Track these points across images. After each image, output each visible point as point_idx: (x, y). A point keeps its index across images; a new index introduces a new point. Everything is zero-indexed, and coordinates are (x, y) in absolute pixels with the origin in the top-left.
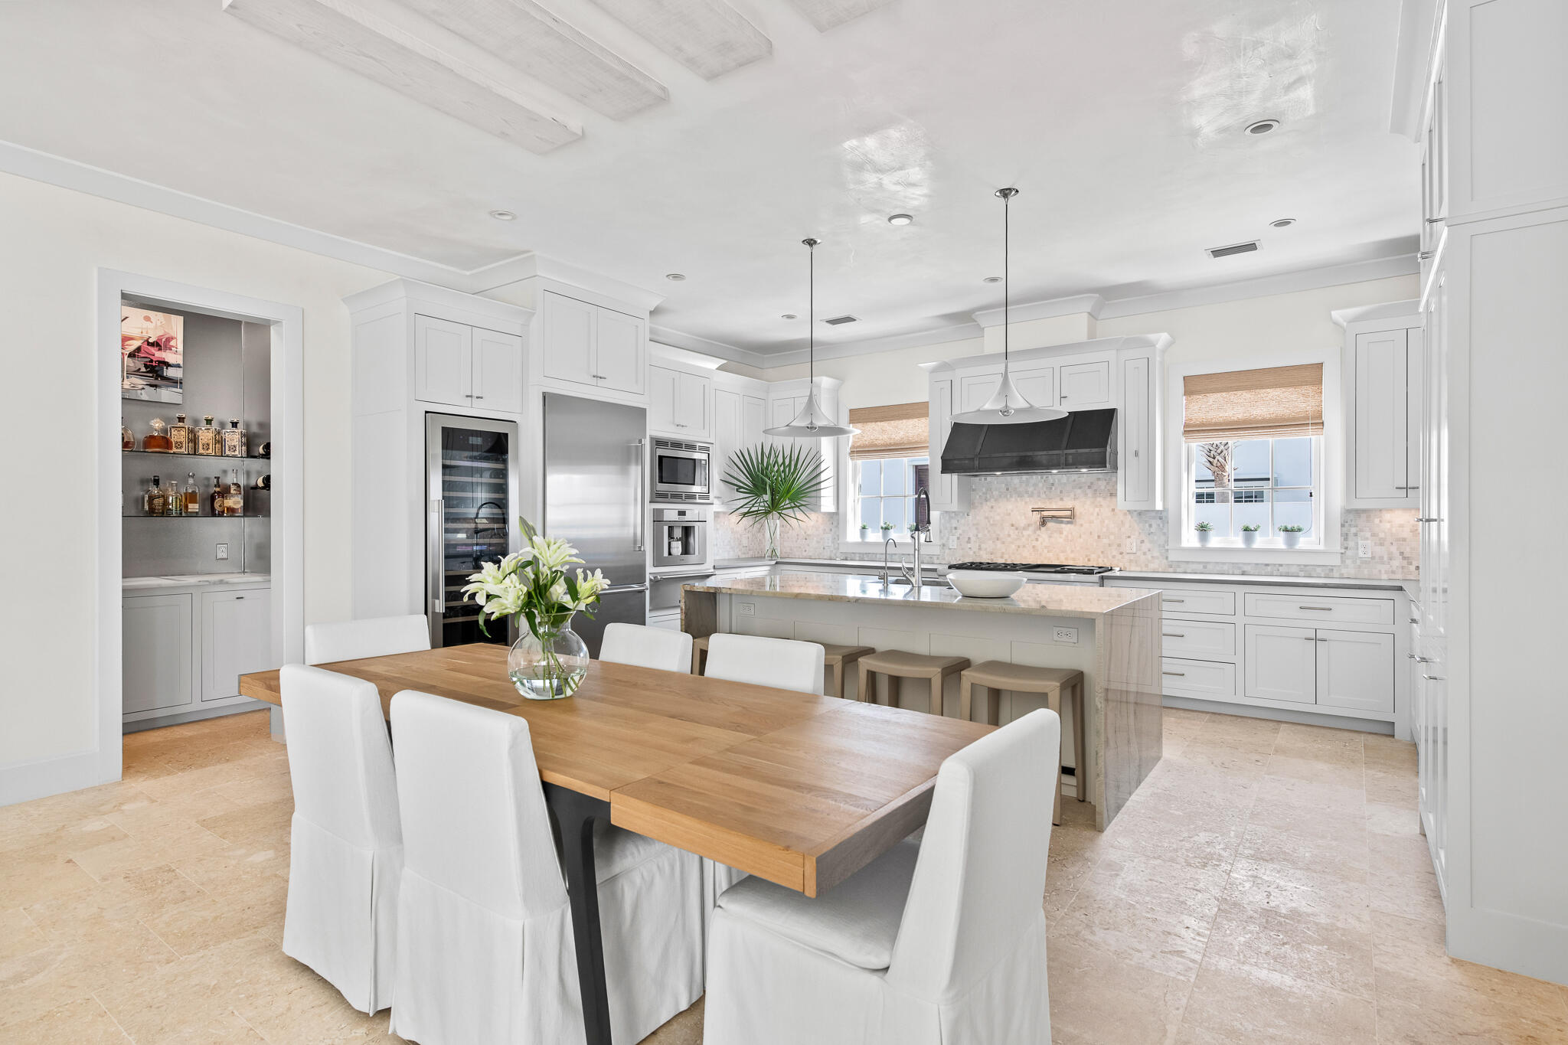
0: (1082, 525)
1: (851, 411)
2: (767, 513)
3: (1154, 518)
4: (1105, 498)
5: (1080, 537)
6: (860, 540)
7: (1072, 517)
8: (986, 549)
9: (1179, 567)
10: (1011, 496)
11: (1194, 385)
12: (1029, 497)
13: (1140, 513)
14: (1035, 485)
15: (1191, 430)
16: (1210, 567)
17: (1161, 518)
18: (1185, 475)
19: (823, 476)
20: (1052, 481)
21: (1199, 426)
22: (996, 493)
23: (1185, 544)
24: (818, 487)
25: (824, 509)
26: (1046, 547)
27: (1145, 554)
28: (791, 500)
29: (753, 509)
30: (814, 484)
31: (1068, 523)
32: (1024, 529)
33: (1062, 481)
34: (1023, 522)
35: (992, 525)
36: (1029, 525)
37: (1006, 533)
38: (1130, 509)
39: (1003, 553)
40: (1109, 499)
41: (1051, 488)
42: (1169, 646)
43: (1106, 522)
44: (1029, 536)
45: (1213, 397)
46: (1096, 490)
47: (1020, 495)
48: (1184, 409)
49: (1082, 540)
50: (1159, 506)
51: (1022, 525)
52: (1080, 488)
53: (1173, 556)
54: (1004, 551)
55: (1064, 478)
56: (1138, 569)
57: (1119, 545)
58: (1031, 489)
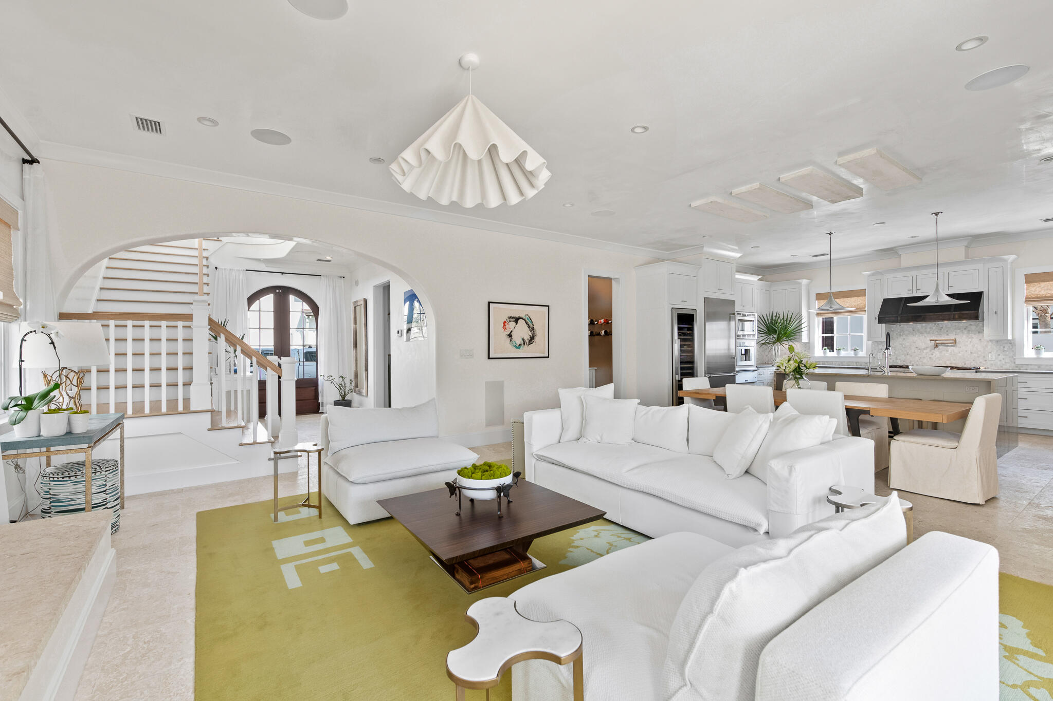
0: (960, 347)
1: (816, 294)
2: (774, 343)
3: (1006, 343)
4: (975, 334)
5: (960, 353)
6: (823, 355)
7: (954, 343)
8: (900, 359)
9: (1022, 367)
10: (916, 334)
11: (1031, 279)
12: (927, 334)
13: (997, 341)
14: (931, 328)
15: (1028, 300)
16: (1042, 367)
17: (1010, 344)
18: (1026, 322)
19: (803, 326)
20: (941, 326)
21: (1034, 298)
22: (906, 332)
23: (1026, 356)
24: (800, 331)
25: (803, 341)
26: (938, 358)
27: (1000, 361)
28: (787, 337)
29: (767, 341)
30: (798, 330)
31: (952, 346)
32: (924, 349)
33: (948, 326)
34: (924, 346)
35: (904, 347)
36: (927, 348)
37: (913, 351)
38: (991, 339)
39: (911, 361)
40: (978, 334)
41: (941, 330)
42: (1021, 404)
43: (976, 345)
44: (927, 353)
45: (1043, 284)
46: (969, 330)
47: (922, 333)
48: (1024, 290)
49: (960, 355)
50: (1010, 338)
51: (923, 348)
52: (959, 329)
53: (1017, 362)
54: (911, 360)
55: (949, 325)
56: (996, 368)
57: (984, 357)
58: (928, 330)
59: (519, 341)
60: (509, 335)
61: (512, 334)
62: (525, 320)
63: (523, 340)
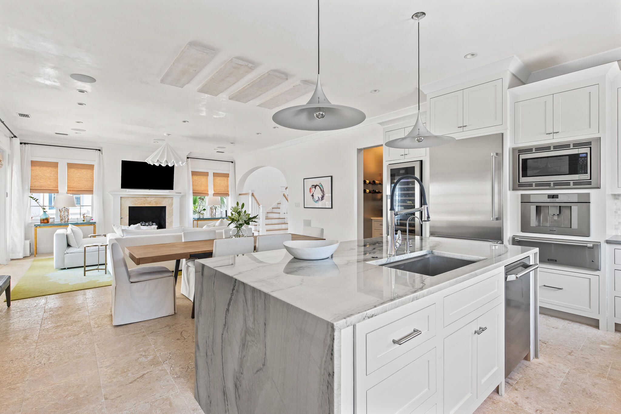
59: (316, 199)
60: (312, 195)
61: (314, 194)
62: (319, 186)
63: (319, 198)
